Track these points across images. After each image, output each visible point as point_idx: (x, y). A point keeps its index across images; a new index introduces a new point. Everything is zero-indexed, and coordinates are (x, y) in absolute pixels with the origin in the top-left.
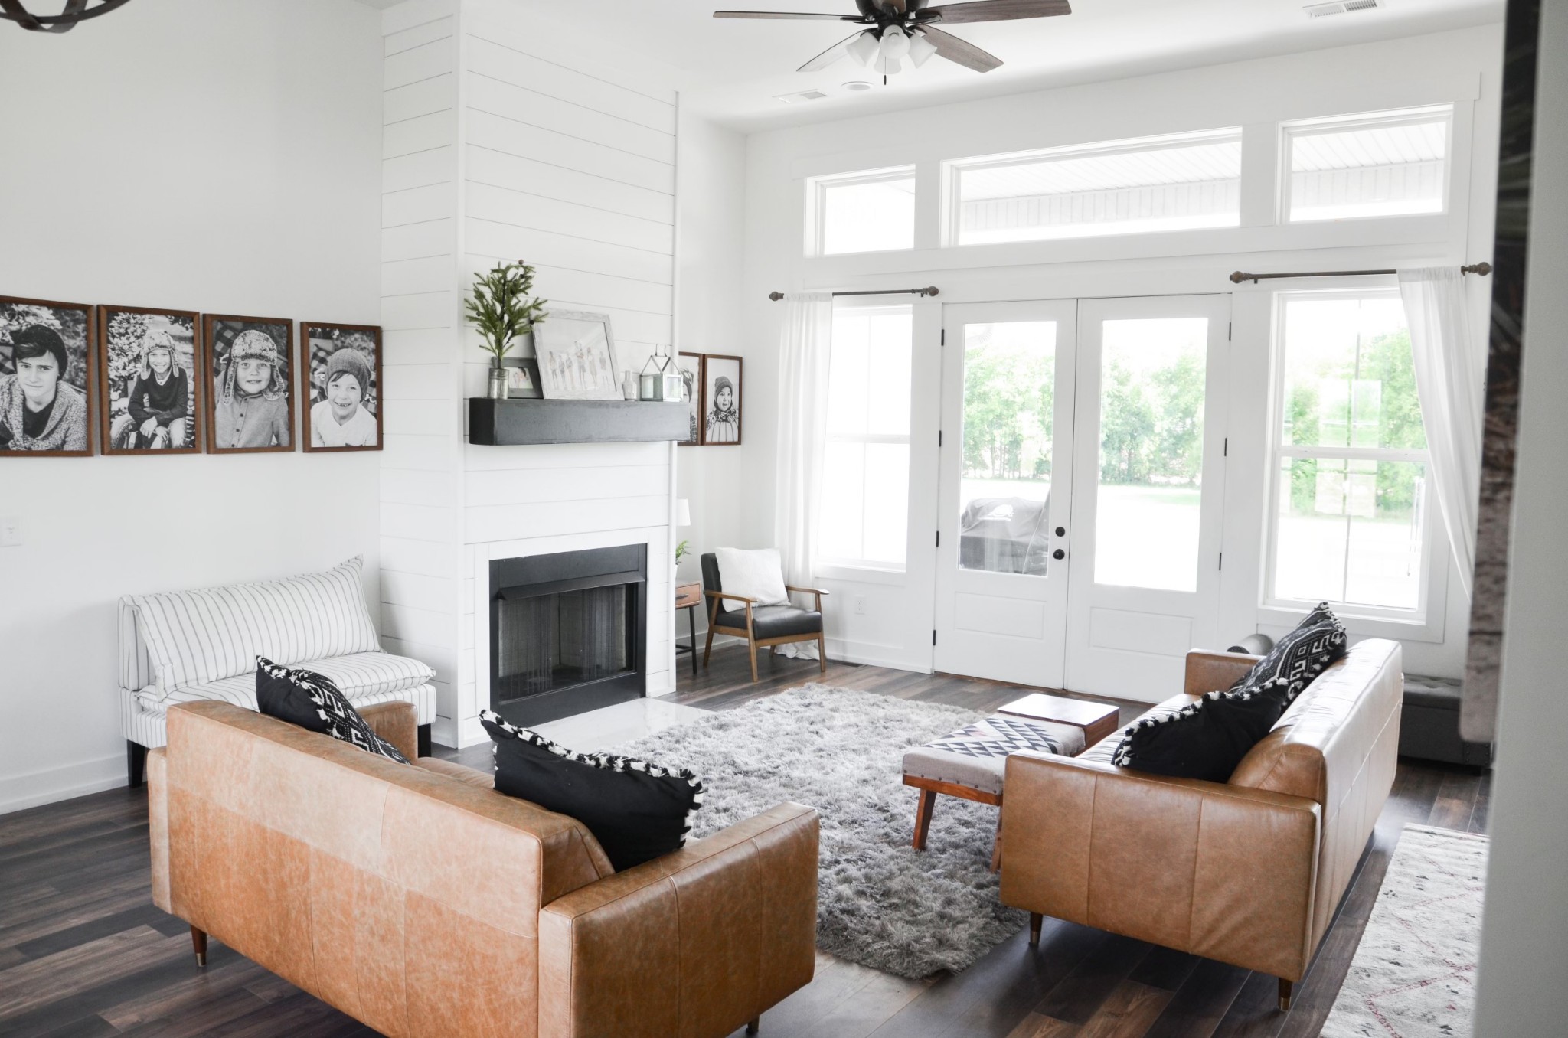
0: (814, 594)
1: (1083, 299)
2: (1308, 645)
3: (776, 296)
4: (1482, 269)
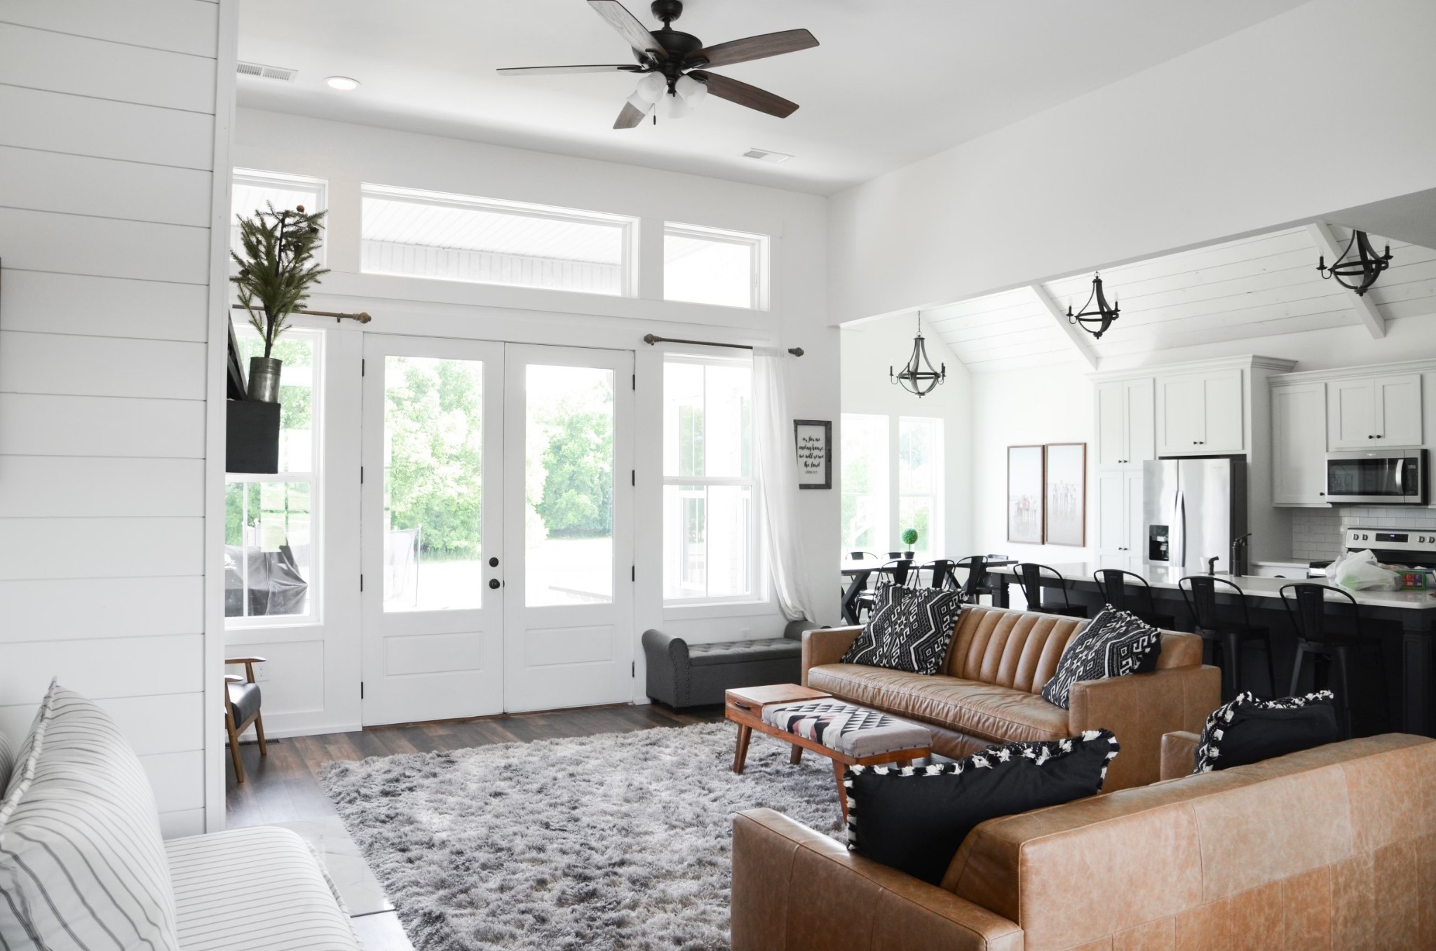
0: (244, 664)
4: (797, 352)
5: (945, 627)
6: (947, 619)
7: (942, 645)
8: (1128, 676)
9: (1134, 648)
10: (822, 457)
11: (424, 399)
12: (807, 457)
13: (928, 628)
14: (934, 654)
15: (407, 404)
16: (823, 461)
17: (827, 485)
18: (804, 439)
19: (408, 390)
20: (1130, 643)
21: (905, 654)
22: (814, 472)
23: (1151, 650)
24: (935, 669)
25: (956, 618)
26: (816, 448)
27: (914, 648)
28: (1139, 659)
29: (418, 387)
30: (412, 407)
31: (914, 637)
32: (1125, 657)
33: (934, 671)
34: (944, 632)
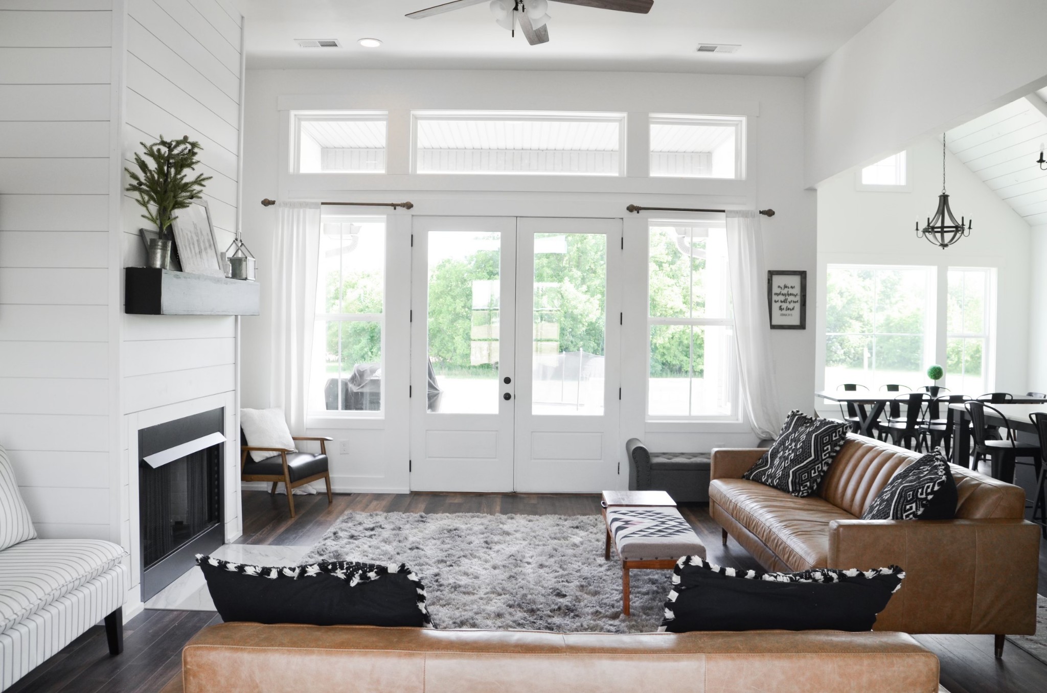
0: (319, 441)
1: (520, 217)
2: (829, 435)
3: (266, 203)
4: (770, 213)
5: (825, 455)
6: (828, 449)
7: (819, 472)
8: (911, 521)
9: (919, 494)
10: (797, 302)
11: (678, 262)
12: (781, 302)
13: (808, 455)
14: (809, 478)
15: (665, 266)
16: (797, 306)
17: (802, 326)
18: (779, 287)
19: (666, 256)
20: (917, 488)
21: (785, 476)
22: (789, 315)
23: (933, 498)
24: (808, 492)
25: (838, 448)
26: (791, 294)
27: (793, 472)
28: (923, 506)
29: (675, 253)
30: (669, 268)
31: (796, 462)
32: (910, 502)
33: (805, 494)
34: (823, 460)
